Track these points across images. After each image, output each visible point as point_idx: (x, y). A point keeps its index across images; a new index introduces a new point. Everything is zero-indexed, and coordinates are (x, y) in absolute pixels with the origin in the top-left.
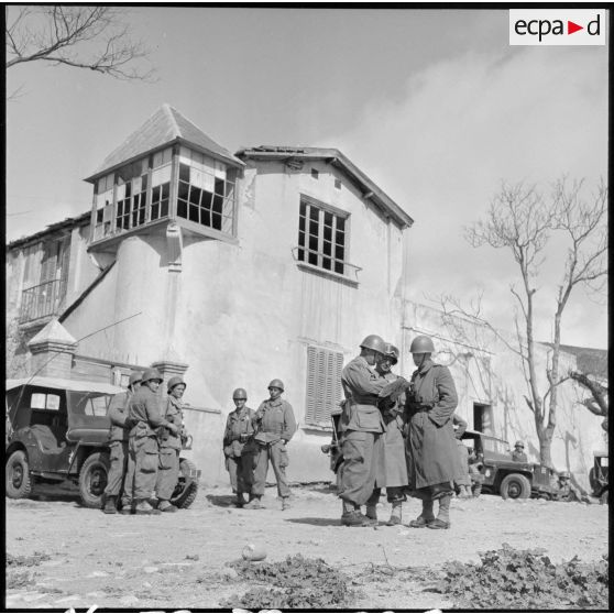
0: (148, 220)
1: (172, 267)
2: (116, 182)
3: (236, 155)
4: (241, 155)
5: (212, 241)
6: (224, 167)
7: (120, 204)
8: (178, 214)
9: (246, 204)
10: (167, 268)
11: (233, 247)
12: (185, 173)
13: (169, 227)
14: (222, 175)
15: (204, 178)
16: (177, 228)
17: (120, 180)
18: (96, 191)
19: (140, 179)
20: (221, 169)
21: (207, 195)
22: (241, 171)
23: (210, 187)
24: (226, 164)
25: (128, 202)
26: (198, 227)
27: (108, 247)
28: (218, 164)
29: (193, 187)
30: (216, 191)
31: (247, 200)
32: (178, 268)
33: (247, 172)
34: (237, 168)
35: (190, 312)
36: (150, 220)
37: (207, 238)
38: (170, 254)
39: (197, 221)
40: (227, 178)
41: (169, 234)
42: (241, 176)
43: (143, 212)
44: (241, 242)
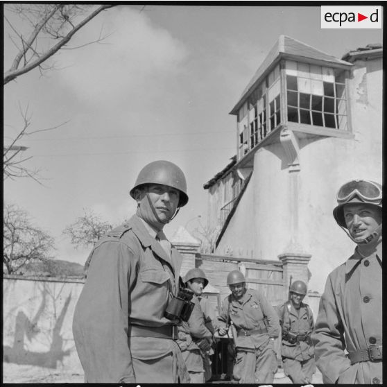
0: (269, 131)
1: (291, 168)
2: (249, 108)
3: (343, 59)
4: (347, 58)
5: (327, 139)
6: (331, 71)
7: (252, 124)
8: (289, 120)
9: (358, 101)
10: (287, 170)
11: (348, 141)
12: (292, 83)
13: (282, 133)
14: (330, 79)
15: (312, 85)
16: (289, 132)
17: (251, 105)
18: (238, 120)
19: (262, 100)
20: (329, 74)
21: (317, 99)
22: (350, 72)
23: (319, 92)
24: (333, 68)
25: (256, 121)
26: (312, 129)
27: (247, 162)
28: (325, 70)
29: (302, 94)
30: (326, 93)
31: (358, 97)
32: (297, 168)
33: (355, 72)
34: (345, 71)
35: (311, 206)
36: (270, 131)
37: (321, 137)
38: (289, 157)
39: (309, 123)
40: (336, 81)
41: (282, 139)
42: (351, 76)
43: (265, 126)
44: (357, 135)
